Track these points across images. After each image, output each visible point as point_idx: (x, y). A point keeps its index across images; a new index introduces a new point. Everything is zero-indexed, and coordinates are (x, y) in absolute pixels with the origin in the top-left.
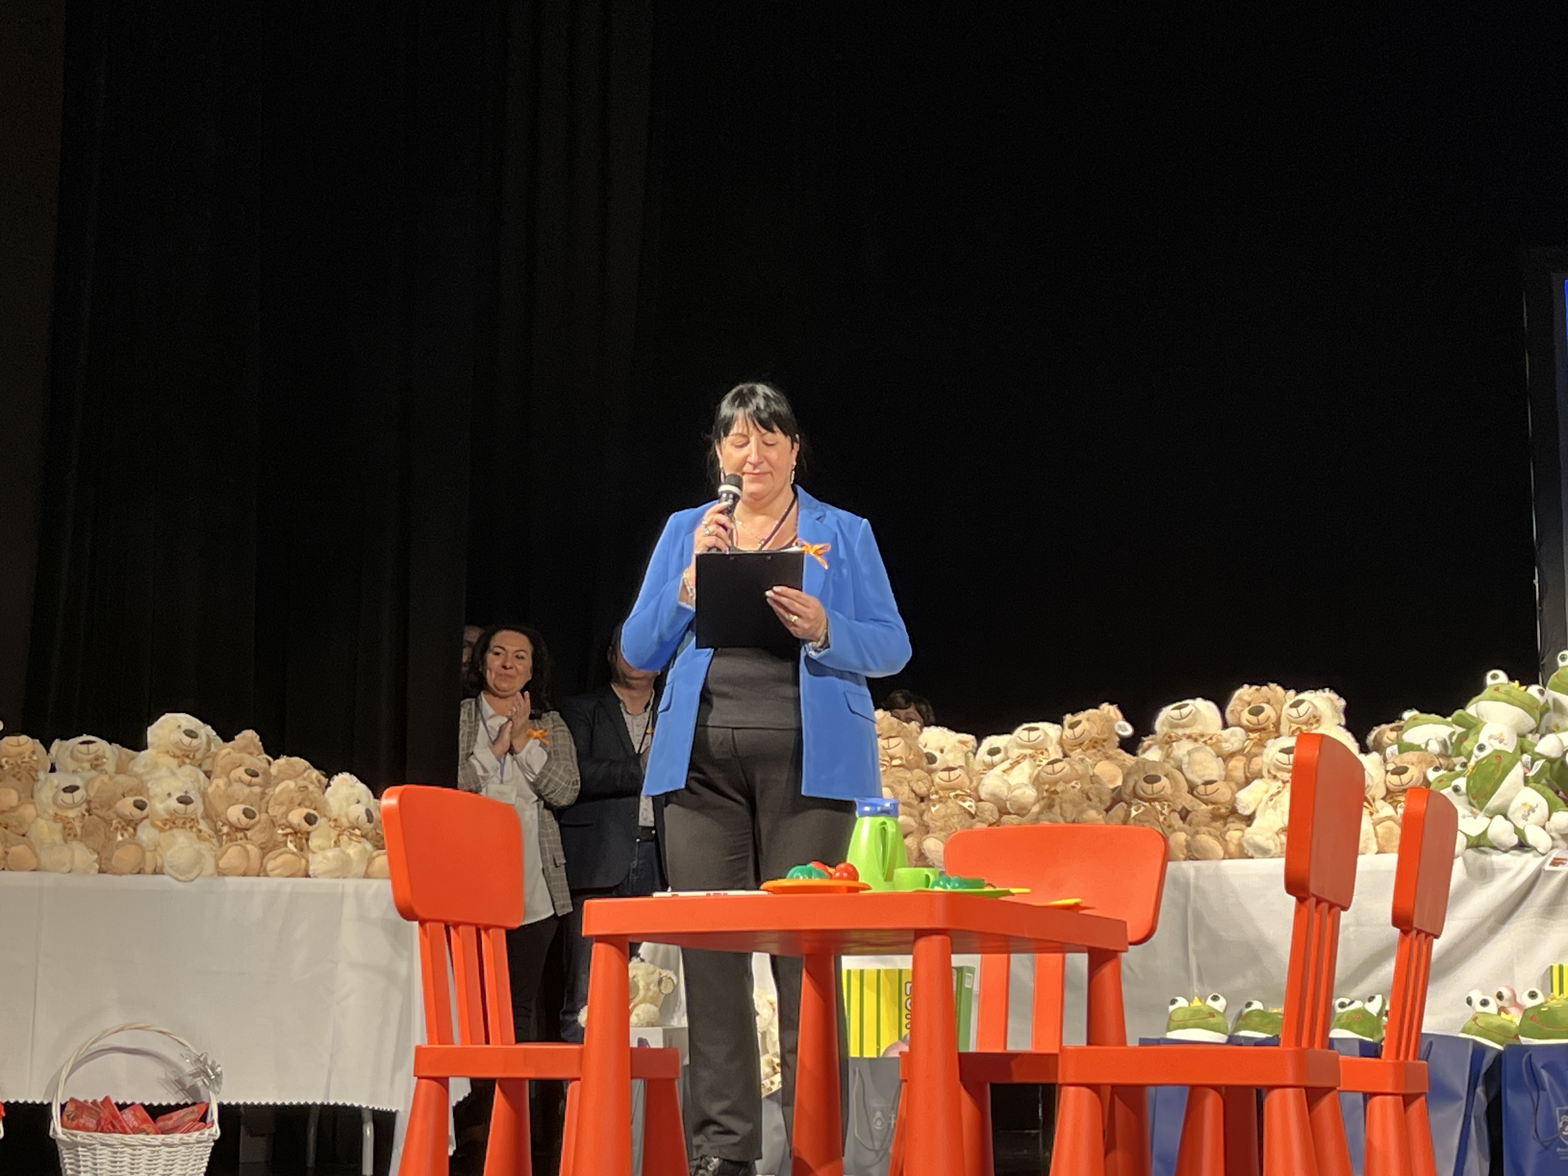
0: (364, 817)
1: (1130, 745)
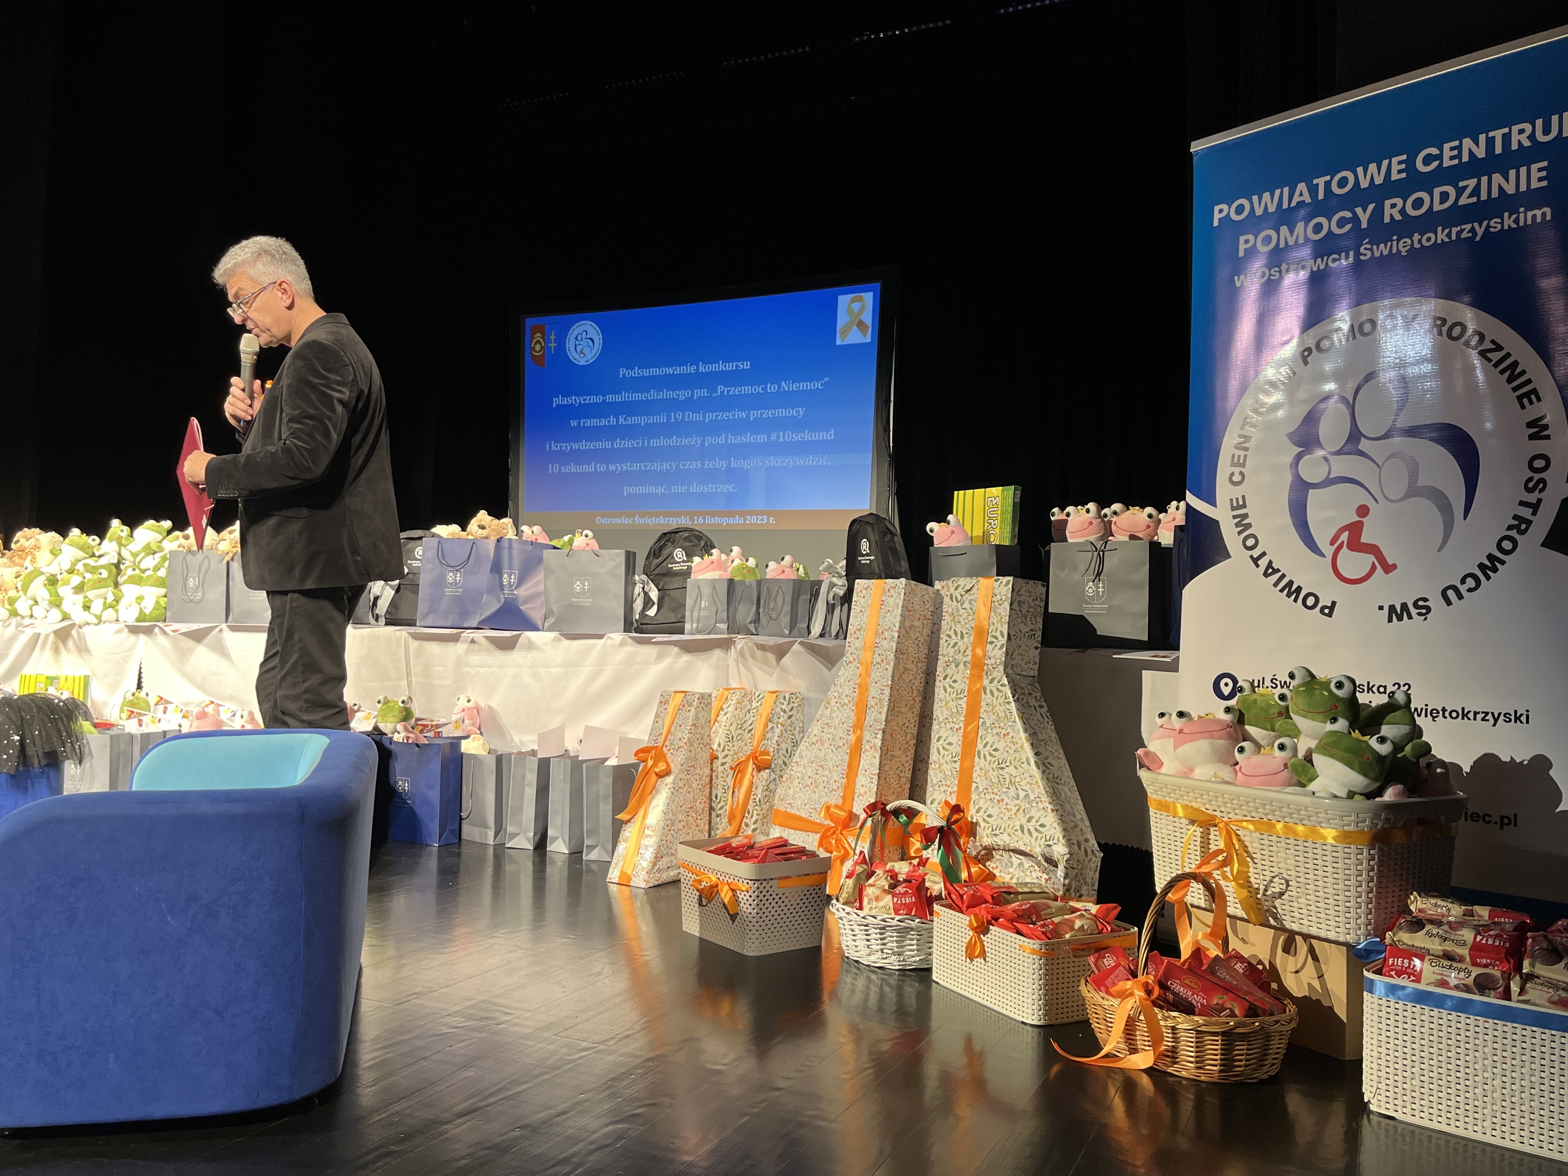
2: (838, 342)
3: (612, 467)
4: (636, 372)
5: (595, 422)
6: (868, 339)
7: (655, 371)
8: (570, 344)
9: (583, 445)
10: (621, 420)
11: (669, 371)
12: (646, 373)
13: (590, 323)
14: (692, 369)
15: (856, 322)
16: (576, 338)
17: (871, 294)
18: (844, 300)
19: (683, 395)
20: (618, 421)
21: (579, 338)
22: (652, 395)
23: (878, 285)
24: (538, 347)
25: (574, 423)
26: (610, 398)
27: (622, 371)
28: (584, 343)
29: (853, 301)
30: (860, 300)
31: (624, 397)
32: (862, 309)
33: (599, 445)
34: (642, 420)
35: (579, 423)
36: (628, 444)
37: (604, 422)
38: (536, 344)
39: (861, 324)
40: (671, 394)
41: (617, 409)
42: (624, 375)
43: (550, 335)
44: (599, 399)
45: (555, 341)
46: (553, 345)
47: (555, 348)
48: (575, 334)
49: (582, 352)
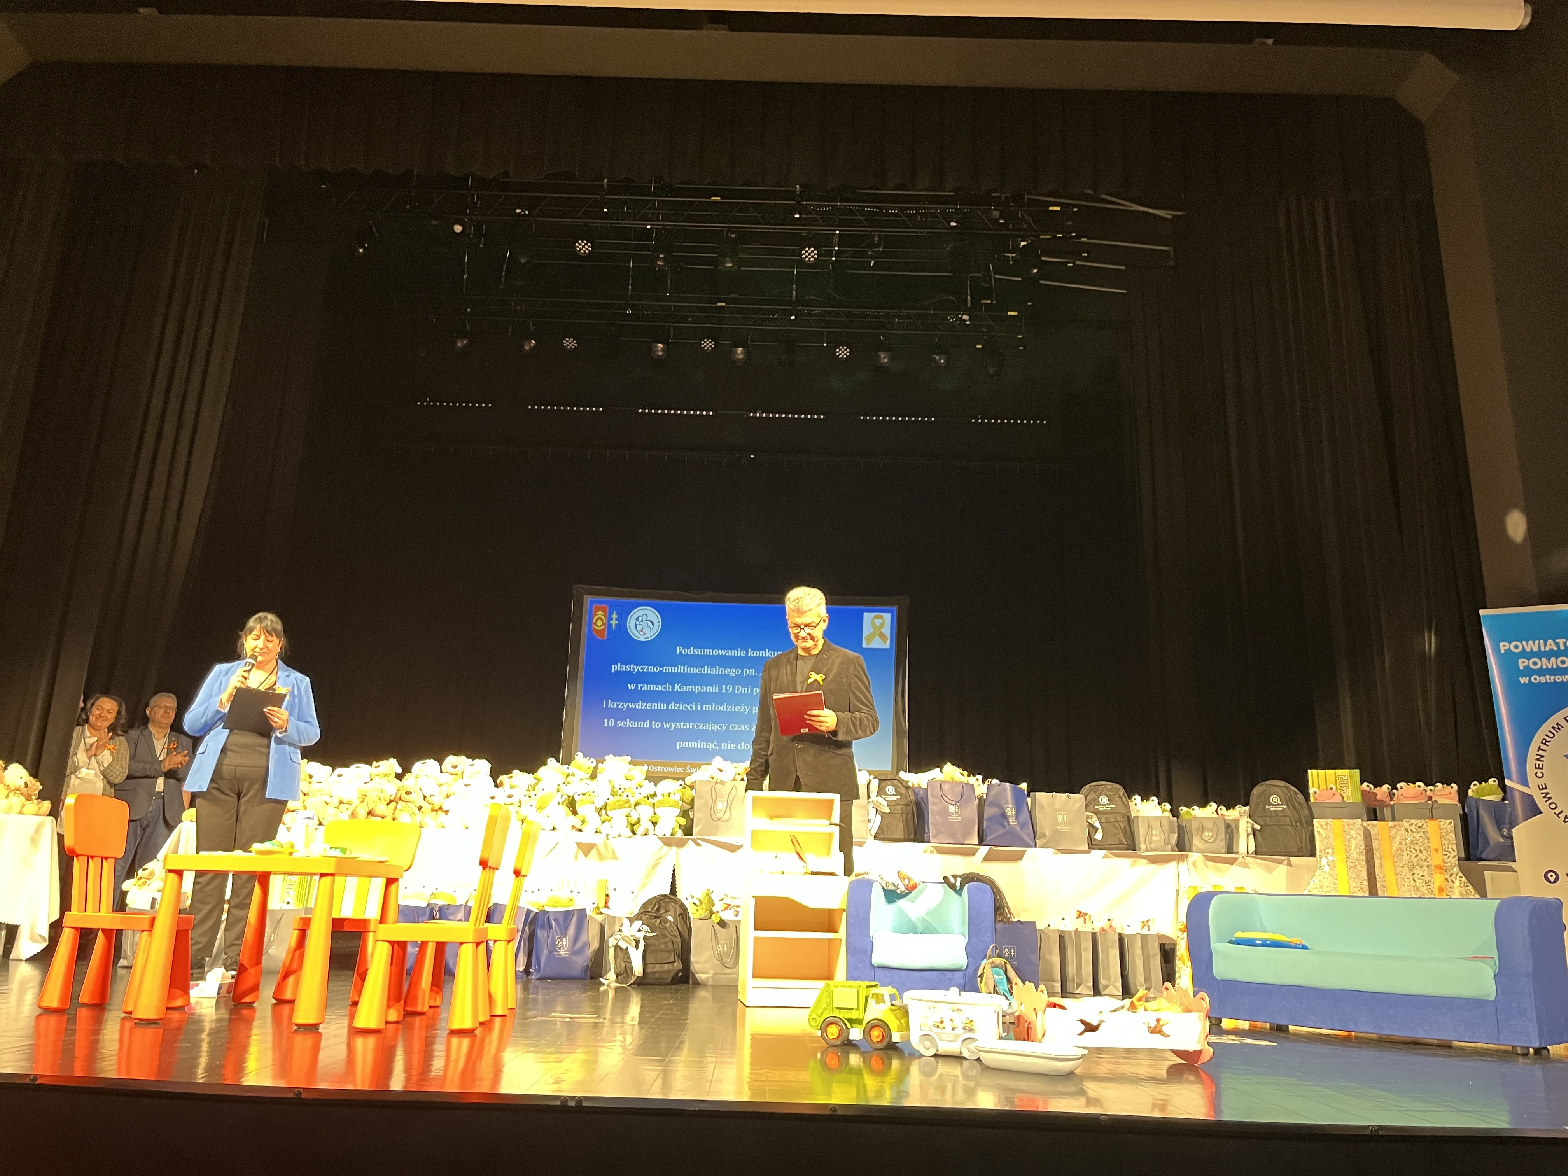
0: (23, 786)
1: (399, 777)
3: (667, 725)
4: (691, 651)
5: (652, 687)
6: (888, 646)
7: (709, 652)
8: (631, 623)
9: (640, 705)
10: (676, 687)
11: (723, 653)
12: (701, 652)
13: (650, 608)
14: (743, 653)
15: (878, 632)
16: (637, 619)
17: (889, 615)
18: (868, 617)
19: (733, 672)
20: (673, 688)
21: (640, 619)
22: (706, 670)
23: (895, 608)
24: (599, 623)
25: (631, 687)
26: (667, 669)
27: (679, 649)
28: (644, 624)
29: (876, 617)
30: (881, 617)
31: (680, 669)
32: (882, 625)
33: (655, 706)
34: (697, 689)
35: (637, 687)
36: (684, 707)
37: (660, 688)
38: (597, 619)
39: (882, 635)
40: (723, 671)
41: (673, 679)
42: (681, 652)
43: (611, 613)
44: (657, 669)
45: (617, 619)
46: (614, 622)
47: (616, 625)
48: (636, 616)
49: (642, 631)
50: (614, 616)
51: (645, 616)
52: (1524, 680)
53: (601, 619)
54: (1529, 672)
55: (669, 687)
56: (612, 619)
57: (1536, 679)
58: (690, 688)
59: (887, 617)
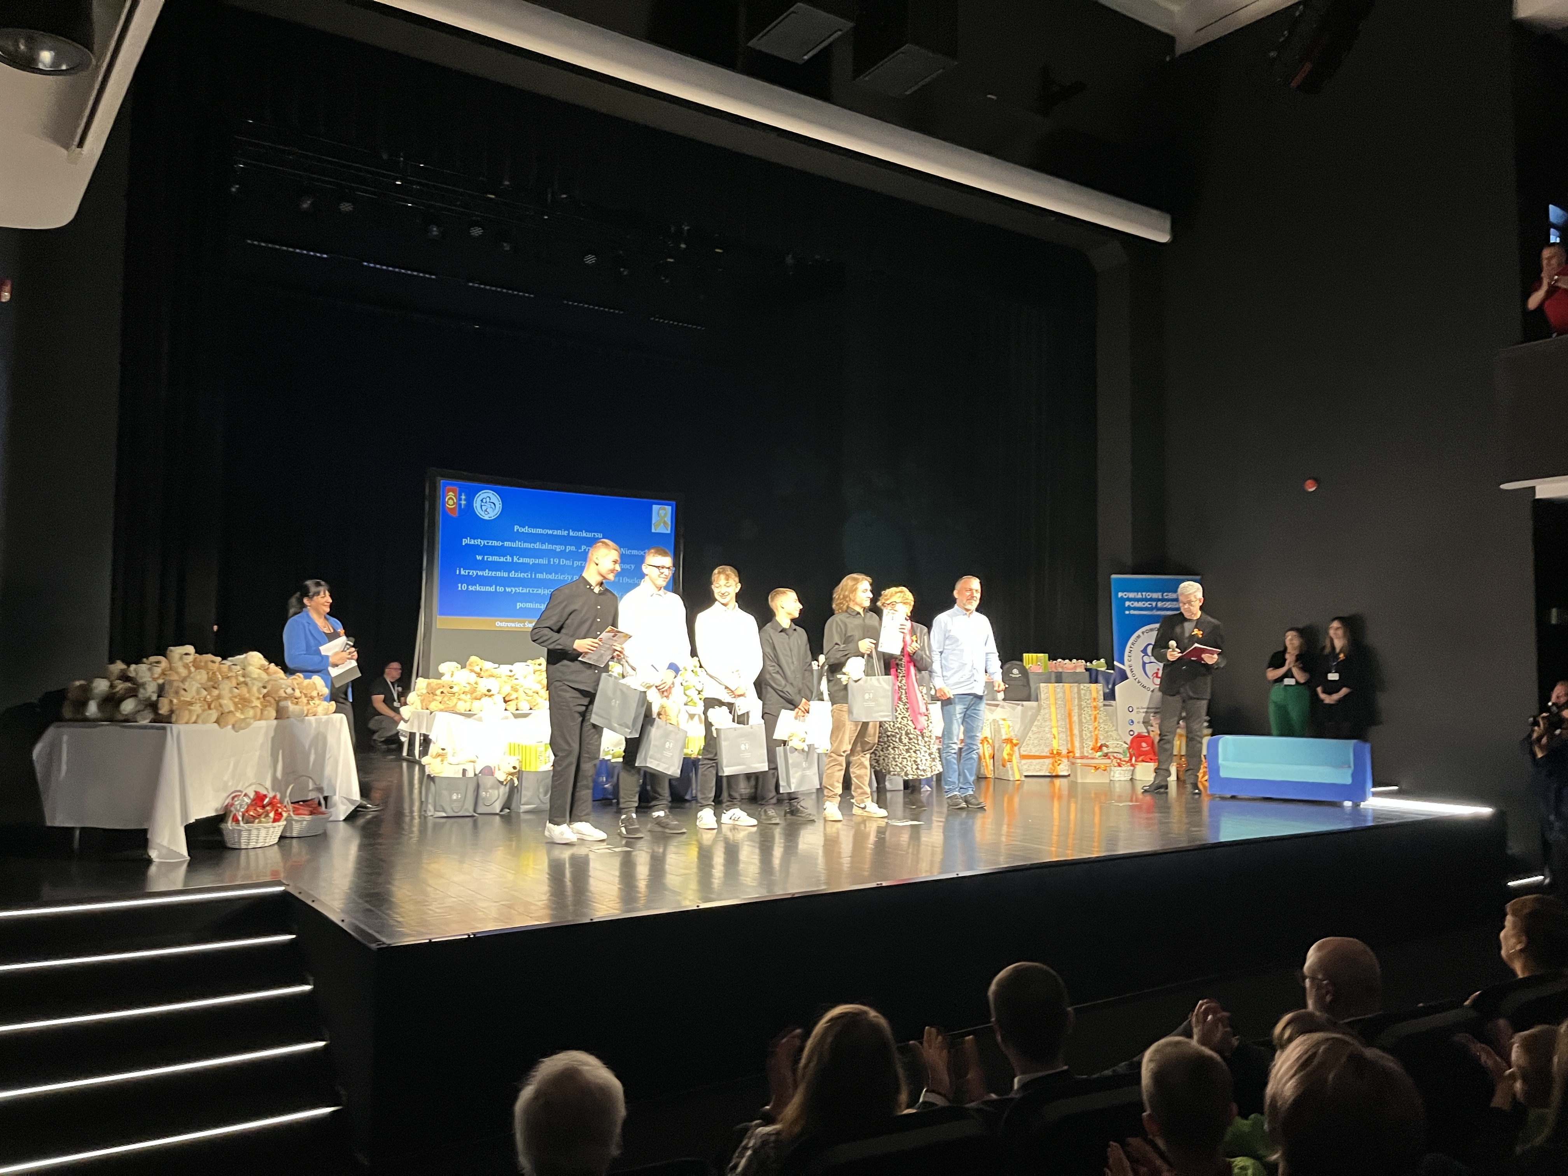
2: (653, 531)
3: (508, 590)
4: (526, 530)
5: (496, 558)
6: (669, 532)
7: (540, 531)
8: (477, 504)
9: (486, 573)
10: (515, 559)
11: (550, 532)
12: (533, 531)
13: (493, 492)
14: (566, 533)
15: (663, 521)
16: (482, 501)
17: (670, 507)
18: (655, 508)
19: (559, 548)
20: (513, 559)
21: (484, 501)
22: (537, 546)
23: (674, 503)
24: (451, 502)
25: (479, 558)
26: (507, 544)
27: (516, 528)
28: (488, 505)
29: (660, 509)
30: (664, 509)
31: (518, 544)
32: (665, 515)
33: (499, 574)
34: (531, 561)
35: (483, 558)
36: (521, 575)
37: (502, 559)
38: (449, 499)
39: (665, 523)
40: (550, 547)
41: (512, 552)
42: (518, 530)
43: (461, 495)
44: (499, 544)
45: (465, 500)
46: (463, 502)
47: (466, 505)
48: (480, 498)
49: (486, 511)
50: (463, 497)
51: (488, 499)
52: (1127, 612)
53: (453, 499)
54: (1129, 608)
55: (509, 559)
56: (460, 499)
57: (1132, 612)
58: (526, 560)
59: (669, 509)
